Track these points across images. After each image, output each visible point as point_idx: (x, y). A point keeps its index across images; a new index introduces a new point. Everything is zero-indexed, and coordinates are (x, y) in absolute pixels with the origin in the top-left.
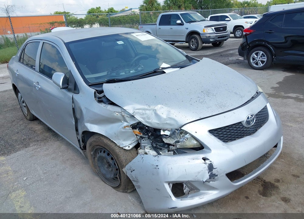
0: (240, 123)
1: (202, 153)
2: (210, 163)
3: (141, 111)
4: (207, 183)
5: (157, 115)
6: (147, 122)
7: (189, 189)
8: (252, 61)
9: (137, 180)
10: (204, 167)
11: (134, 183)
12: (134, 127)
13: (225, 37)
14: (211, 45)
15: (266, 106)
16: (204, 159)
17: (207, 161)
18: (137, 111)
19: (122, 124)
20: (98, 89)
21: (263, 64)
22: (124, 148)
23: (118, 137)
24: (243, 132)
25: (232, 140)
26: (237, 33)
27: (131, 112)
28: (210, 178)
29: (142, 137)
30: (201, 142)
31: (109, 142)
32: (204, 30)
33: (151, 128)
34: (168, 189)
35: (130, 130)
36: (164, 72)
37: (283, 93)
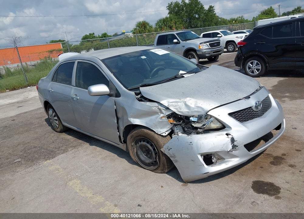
0: (250, 107)
1: (225, 131)
2: (231, 137)
3: (174, 104)
4: (231, 153)
5: (186, 105)
6: (179, 112)
7: (216, 159)
8: (248, 70)
9: (174, 155)
10: (228, 140)
11: (172, 159)
12: (169, 117)
13: (220, 51)
14: (206, 60)
15: (268, 96)
16: (227, 135)
17: (229, 136)
18: (171, 103)
19: (159, 116)
20: (136, 92)
21: (258, 72)
22: (161, 134)
23: (156, 126)
24: (253, 114)
25: (245, 121)
26: (229, 47)
27: (166, 105)
28: (233, 148)
29: (175, 125)
30: (224, 122)
31: (149, 132)
32: (200, 47)
33: (183, 116)
34: (201, 159)
35: (165, 119)
36: (183, 77)
37: (280, 94)
